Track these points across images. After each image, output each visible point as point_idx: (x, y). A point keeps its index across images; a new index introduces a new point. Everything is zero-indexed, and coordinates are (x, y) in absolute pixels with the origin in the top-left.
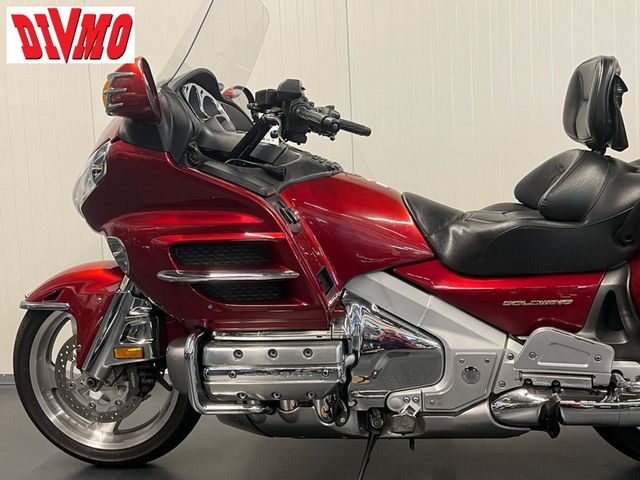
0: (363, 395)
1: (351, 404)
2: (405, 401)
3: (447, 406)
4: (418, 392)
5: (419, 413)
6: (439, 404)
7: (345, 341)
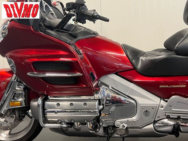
0: (105, 121)
1: (101, 124)
2: (121, 123)
3: (137, 125)
4: (126, 120)
5: (127, 127)
6: (135, 124)
7: (99, 100)
